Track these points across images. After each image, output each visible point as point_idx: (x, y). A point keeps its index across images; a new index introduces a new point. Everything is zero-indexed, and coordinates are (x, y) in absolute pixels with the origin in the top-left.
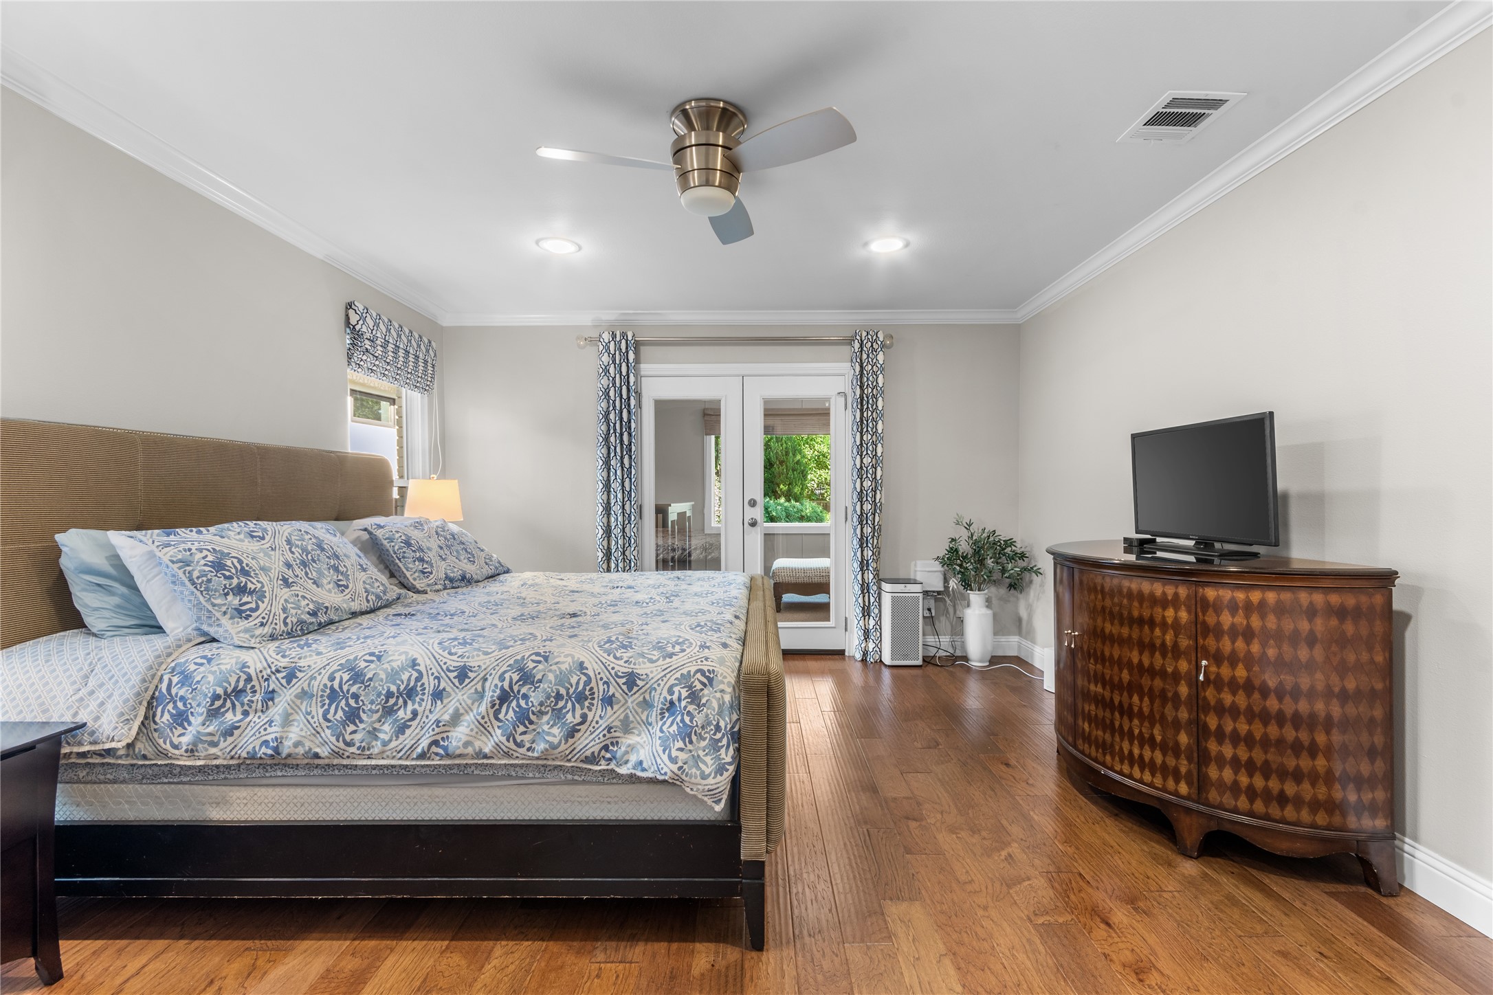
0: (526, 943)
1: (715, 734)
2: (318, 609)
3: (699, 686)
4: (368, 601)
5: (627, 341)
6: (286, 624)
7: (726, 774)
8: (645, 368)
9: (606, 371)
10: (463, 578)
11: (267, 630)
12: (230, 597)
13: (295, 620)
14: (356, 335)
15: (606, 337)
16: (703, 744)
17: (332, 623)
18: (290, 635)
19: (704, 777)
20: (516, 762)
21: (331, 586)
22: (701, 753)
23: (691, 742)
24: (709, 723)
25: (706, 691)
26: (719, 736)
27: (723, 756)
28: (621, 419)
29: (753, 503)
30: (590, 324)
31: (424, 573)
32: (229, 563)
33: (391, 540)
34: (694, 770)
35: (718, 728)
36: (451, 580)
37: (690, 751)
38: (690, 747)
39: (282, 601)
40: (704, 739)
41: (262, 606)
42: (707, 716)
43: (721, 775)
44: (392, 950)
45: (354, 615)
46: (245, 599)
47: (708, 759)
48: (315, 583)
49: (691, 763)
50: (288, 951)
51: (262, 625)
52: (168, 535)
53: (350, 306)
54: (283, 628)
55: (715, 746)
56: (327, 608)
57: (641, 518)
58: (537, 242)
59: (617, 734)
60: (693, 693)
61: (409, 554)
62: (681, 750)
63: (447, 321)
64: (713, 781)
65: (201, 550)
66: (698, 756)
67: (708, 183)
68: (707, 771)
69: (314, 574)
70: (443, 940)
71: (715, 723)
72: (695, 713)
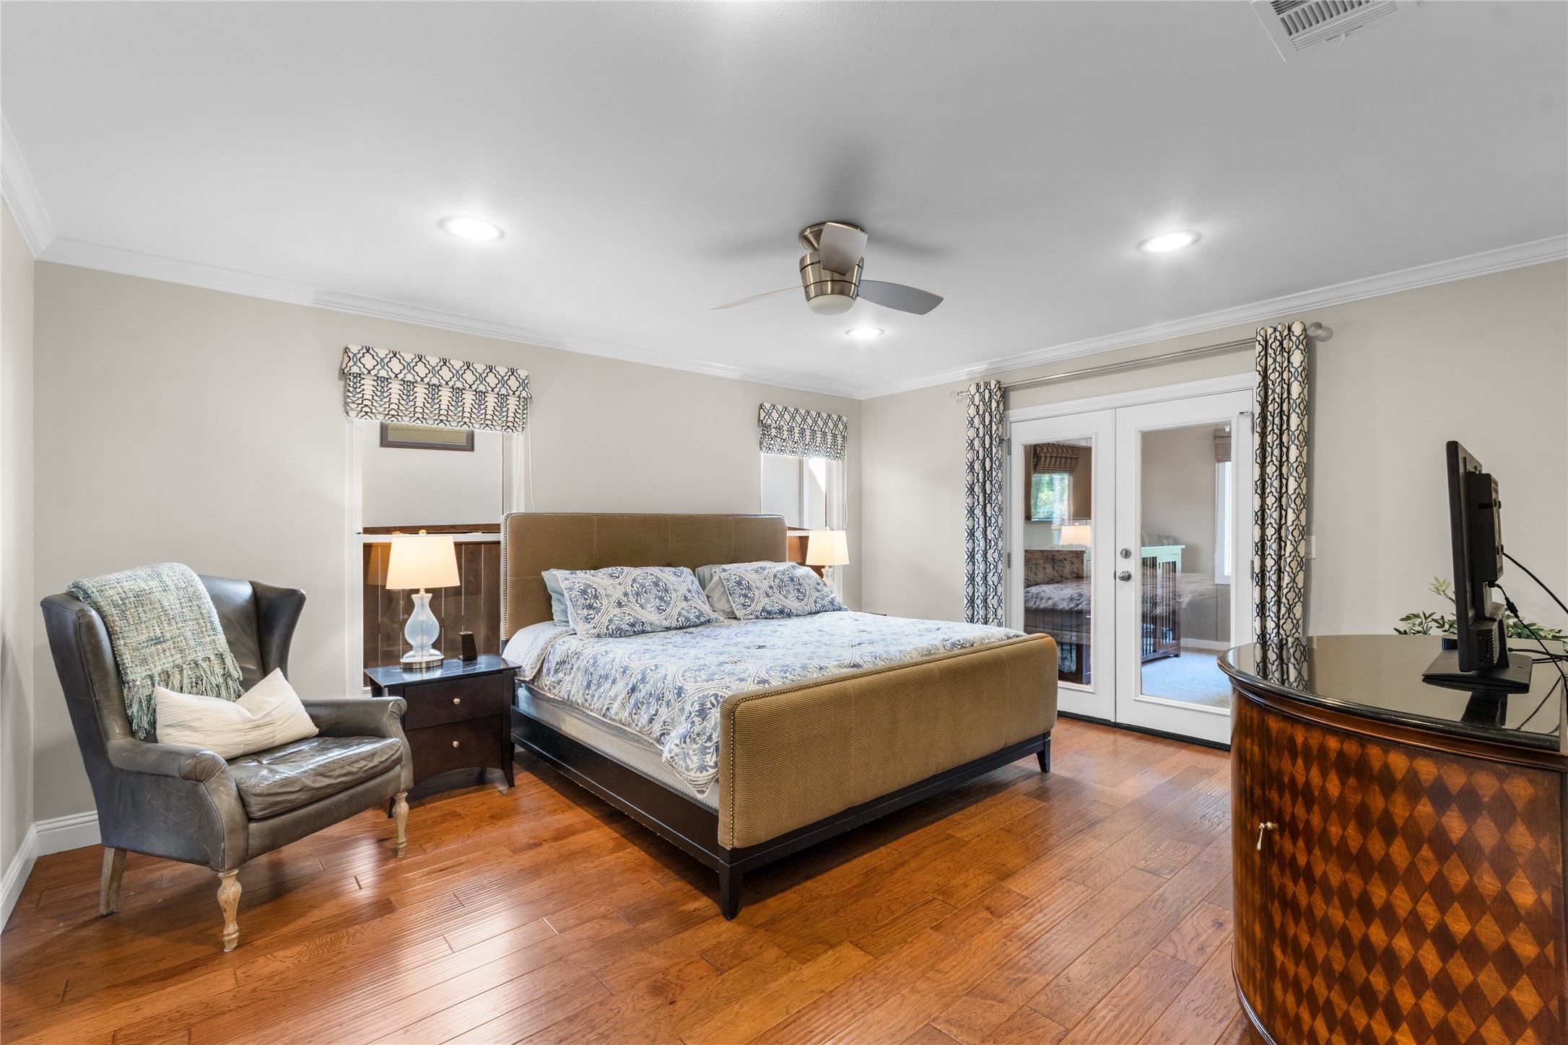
0: (643, 853)
1: (706, 742)
2: (636, 623)
3: (709, 705)
4: (678, 621)
5: (990, 391)
6: (608, 629)
7: (705, 773)
8: (1014, 414)
9: (971, 422)
10: (781, 612)
11: (596, 631)
12: (585, 610)
13: (614, 627)
14: (764, 426)
15: (973, 390)
16: (695, 746)
17: (643, 632)
18: (611, 636)
19: (688, 769)
20: (632, 731)
21: (653, 609)
22: (691, 752)
23: (685, 742)
24: (704, 734)
25: (712, 711)
26: (709, 744)
27: (708, 759)
28: (984, 470)
29: (1127, 554)
30: (966, 378)
31: (744, 605)
32: (589, 591)
33: (728, 580)
34: (681, 762)
35: (710, 738)
36: (769, 613)
37: (683, 748)
38: (683, 745)
39: (612, 615)
40: (697, 744)
41: (597, 617)
42: (705, 728)
43: (701, 772)
44: (599, 827)
45: (668, 629)
46: (591, 612)
47: (695, 758)
48: (641, 606)
49: (681, 756)
50: (570, 808)
51: (594, 628)
52: (572, 574)
53: (761, 406)
54: (605, 631)
55: (704, 750)
56: (643, 622)
57: (1009, 566)
58: (847, 333)
59: (668, 727)
60: (703, 709)
61: (738, 591)
62: (677, 745)
63: (863, 396)
64: (694, 775)
65: (579, 583)
66: (688, 754)
67: (822, 293)
68: (691, 766)
69: (643, 600)
70: (616, 832)
71: (708, 734)
72: (697, 723)
